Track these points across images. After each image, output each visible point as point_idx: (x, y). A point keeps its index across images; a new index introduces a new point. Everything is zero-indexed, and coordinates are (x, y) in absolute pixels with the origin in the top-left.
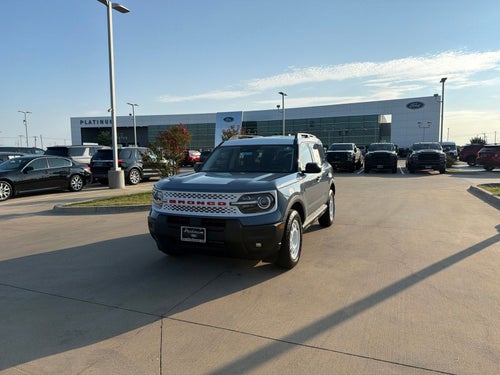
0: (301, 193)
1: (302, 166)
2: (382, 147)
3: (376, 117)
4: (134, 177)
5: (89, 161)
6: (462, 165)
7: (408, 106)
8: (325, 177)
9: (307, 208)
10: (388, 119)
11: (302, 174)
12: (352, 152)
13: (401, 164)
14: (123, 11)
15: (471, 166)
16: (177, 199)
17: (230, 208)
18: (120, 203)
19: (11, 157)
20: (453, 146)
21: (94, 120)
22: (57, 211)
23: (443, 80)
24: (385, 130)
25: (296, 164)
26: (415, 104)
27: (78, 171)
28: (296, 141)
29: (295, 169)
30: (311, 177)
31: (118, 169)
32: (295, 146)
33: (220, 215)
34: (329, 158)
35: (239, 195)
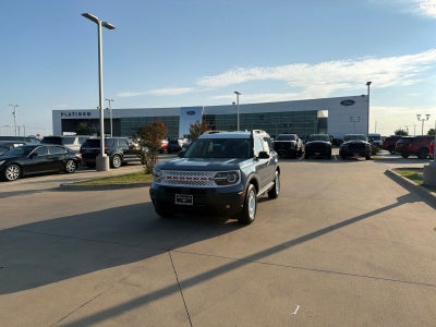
0: (256, 172)
1: (256, 154)
2: (319, 138)
3: (315, 113)
4: (117, 162)
5: (79, 148)
6: (385, 153)
7: (342, 103)
8: (272, 162)
9: (260, 183)
10: (325, 114)
11: (257, 159)
12: (295, 142)
13: (335, 152)
14: (111, 28)
15: (392, 154)
16: (172, 176)
17: (209, 182)
18: (113, 182)
19: (16, 145)
20: (378, 137)
21: (74, 113)
22: (63, 188)
23: (369, 84)
24: (323, 123)
25: (252, 152)
26: (348, 102)
27: (72, 156)
28: (252, 136)
29: (252, 155)
30: (262, 161)
31: (104, 155)
32: (251, 139)
33: (202, 186)
34: (275, 147)
35: (215, 173)
